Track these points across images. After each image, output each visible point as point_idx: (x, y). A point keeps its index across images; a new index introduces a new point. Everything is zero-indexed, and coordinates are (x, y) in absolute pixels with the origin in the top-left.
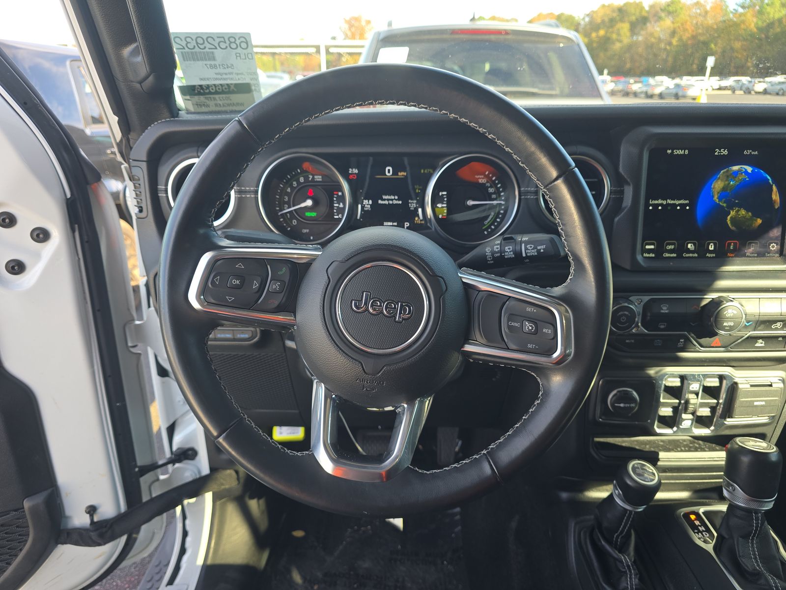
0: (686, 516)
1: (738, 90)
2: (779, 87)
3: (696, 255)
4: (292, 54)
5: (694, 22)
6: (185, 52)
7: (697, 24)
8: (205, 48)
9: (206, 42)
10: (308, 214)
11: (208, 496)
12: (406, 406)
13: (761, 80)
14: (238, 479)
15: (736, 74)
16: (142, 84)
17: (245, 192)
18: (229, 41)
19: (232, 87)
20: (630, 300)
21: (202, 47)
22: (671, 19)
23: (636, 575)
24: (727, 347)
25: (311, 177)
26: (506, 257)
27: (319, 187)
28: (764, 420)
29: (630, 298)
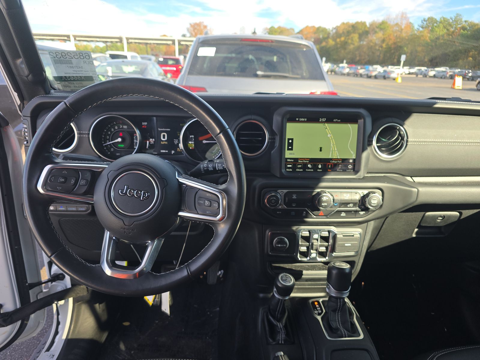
0: (313, 303)
1: (419, 75)
2: (442, 74)
3: (312, 170)
4: (157, 44)
5: (395, 35)
6: (56, 60)
7: (396, 36)
8: (66, 58)
9: (67, 55)
10: (120, 145)
11: (71, 300)
12: (150, 242)
13: (432, 69)
14: (88, 291)
15: (419, 66)
16: (28, 78)
17: (83, 134)
18: (79, 55)
19: (83, 78)
20: (278, 192)
21: (65, 57)
22: (382, 32)
23: (284, 333)
24: (326, 216)
25: (121, 126)
26: (210, 170)
27: (126, 132)
28: (352, 253)
29: (277, 191)
